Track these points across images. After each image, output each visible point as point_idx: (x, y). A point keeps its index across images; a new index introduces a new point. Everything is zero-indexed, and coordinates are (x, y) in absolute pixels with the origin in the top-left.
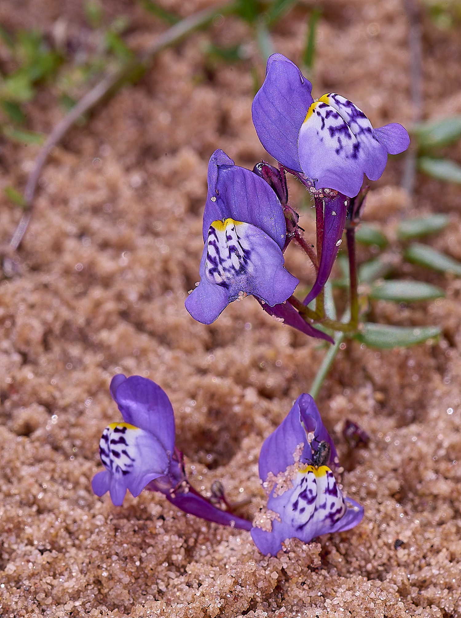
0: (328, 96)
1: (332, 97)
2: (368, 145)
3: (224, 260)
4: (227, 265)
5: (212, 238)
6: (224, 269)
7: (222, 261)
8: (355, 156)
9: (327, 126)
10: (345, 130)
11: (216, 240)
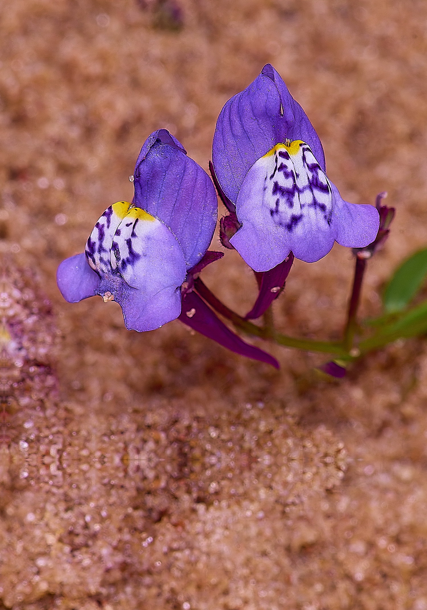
0: (301, 145)
1: (303, 149)
2: (314, 222)
3: (105, 251)
4: (105, 256)
5: (102, 220)
6: (101, 259)
7: (101, 249)
8: (290, 227)
9: (274, 179)
10: (289, 195)
11: (106, 225)
